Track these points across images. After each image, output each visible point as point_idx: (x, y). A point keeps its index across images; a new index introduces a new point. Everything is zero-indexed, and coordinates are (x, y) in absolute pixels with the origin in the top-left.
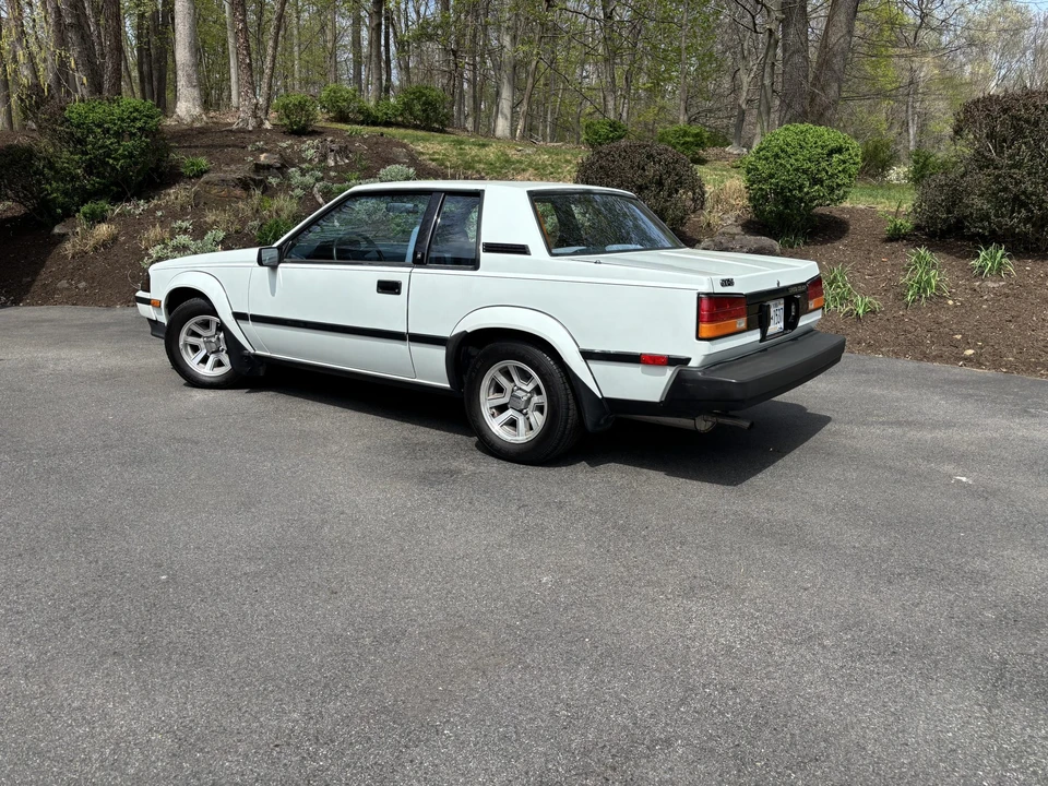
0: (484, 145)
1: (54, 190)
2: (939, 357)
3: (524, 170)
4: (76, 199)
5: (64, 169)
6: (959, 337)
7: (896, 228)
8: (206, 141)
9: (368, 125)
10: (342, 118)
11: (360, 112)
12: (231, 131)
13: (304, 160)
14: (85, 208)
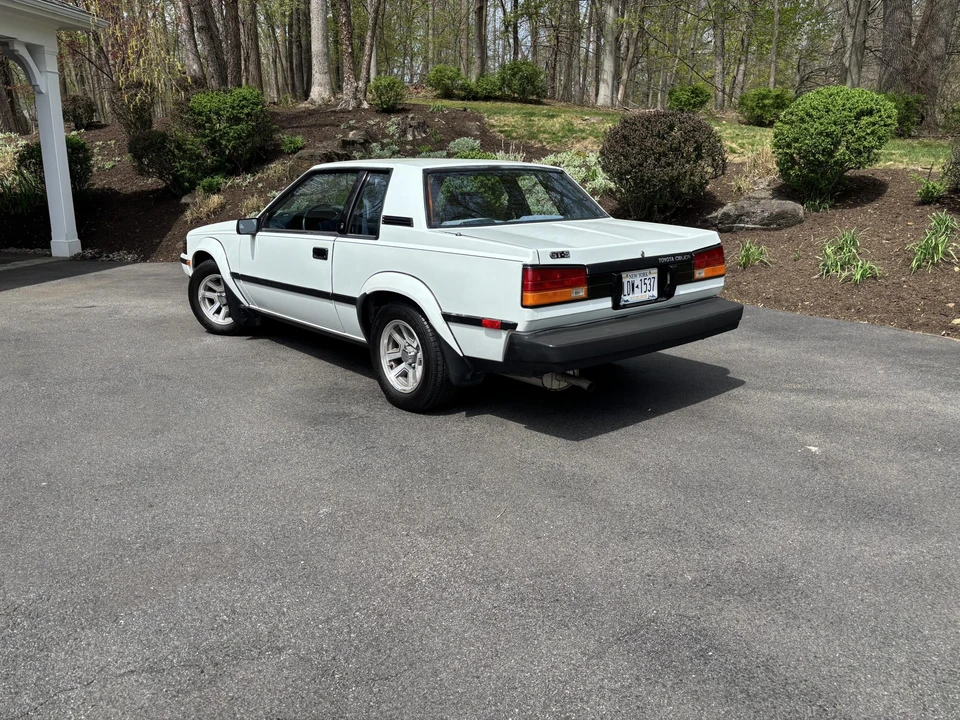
0: (553, 116)
1: (182, 167)
2: (926, 326)
3: (584, 138)
4: (200, 174)
5: (189, 150)
6: (951, 305)
7: (927, 191)
8: (311, 121)
9: (469, 100)
10: (448, 94)
11: (463, 88)
12: (335, 111)
13: (386, 136)
14: (206, 181)
